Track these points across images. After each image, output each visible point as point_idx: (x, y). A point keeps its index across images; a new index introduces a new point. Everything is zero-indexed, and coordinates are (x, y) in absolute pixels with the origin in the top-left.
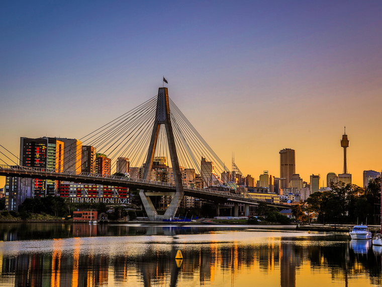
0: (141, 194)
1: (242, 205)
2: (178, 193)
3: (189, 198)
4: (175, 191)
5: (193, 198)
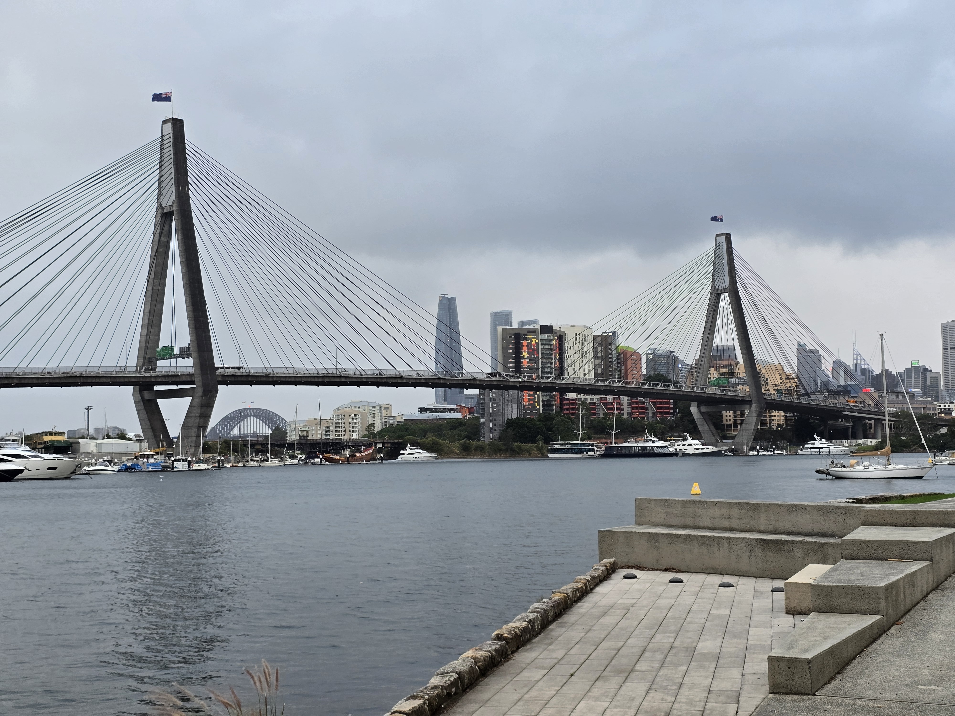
0: (694, 409)
1: (870, 422)
2: (754, 407)
3: (775, 413)
4: (750, 403)
5: (782, 413)
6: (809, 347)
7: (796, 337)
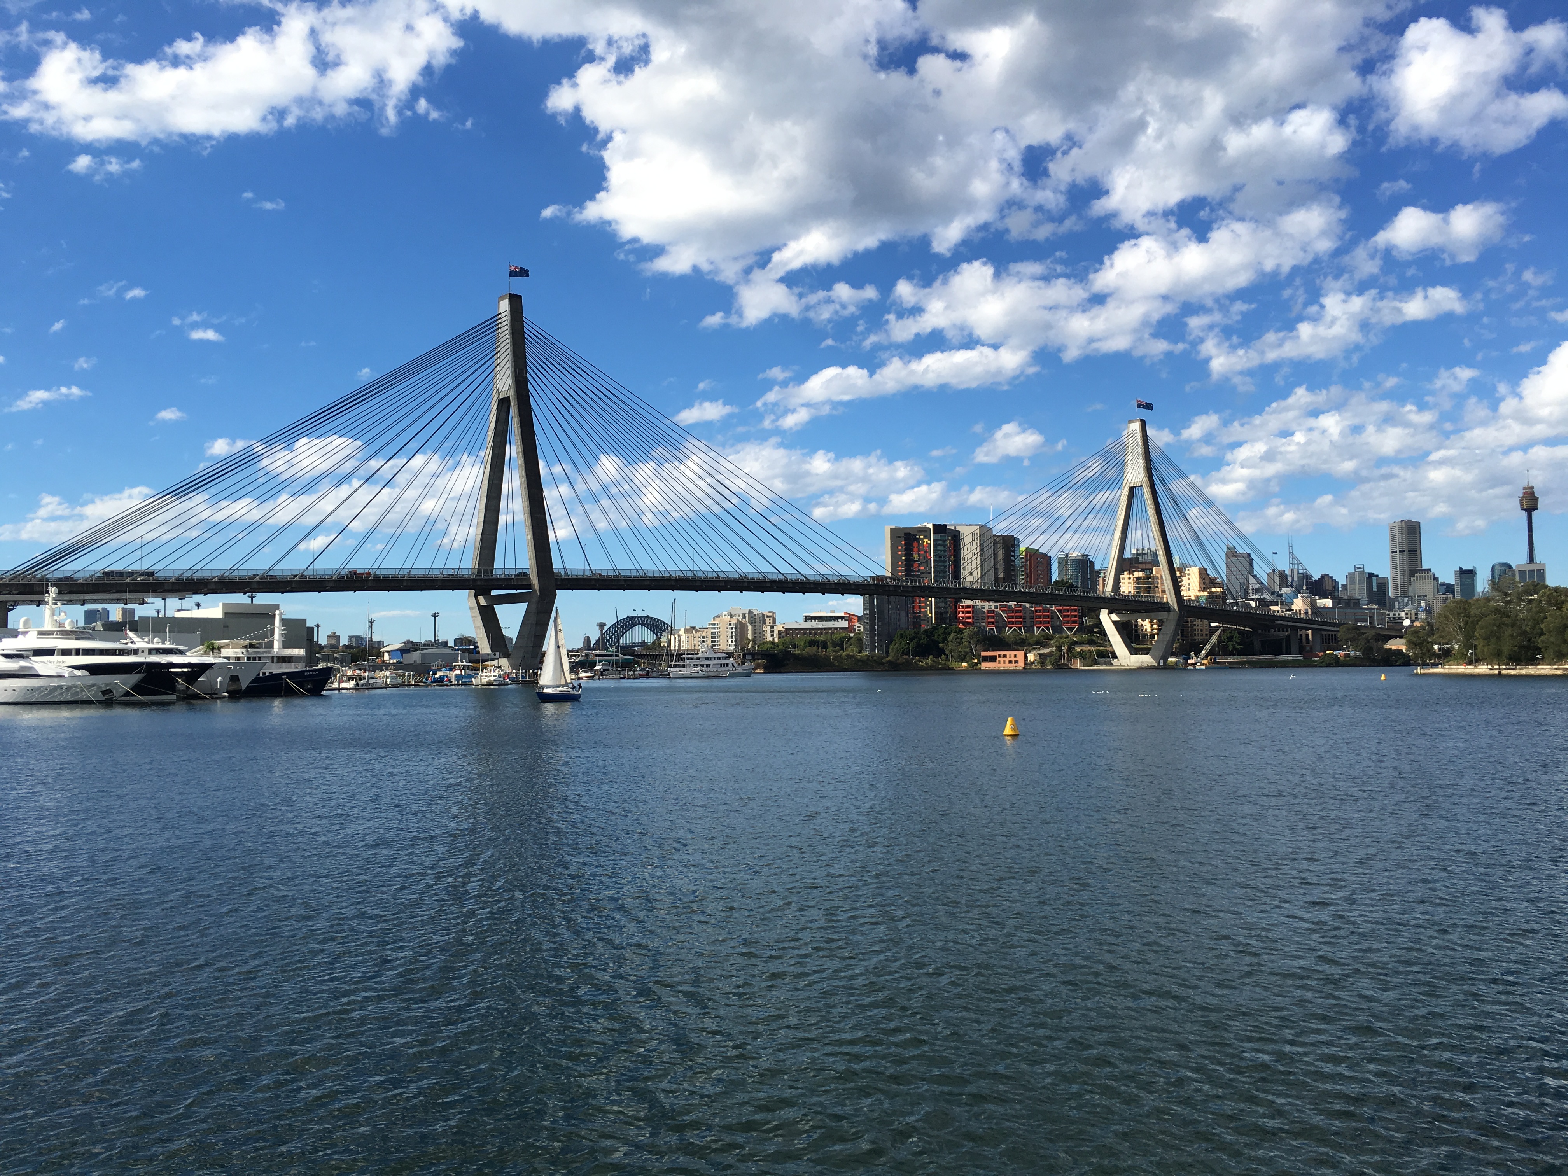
0: (1104, 617)
2: (1173, 615)
4: (1168, 610)
6: (1240, 550)
7: (1225, 541)
